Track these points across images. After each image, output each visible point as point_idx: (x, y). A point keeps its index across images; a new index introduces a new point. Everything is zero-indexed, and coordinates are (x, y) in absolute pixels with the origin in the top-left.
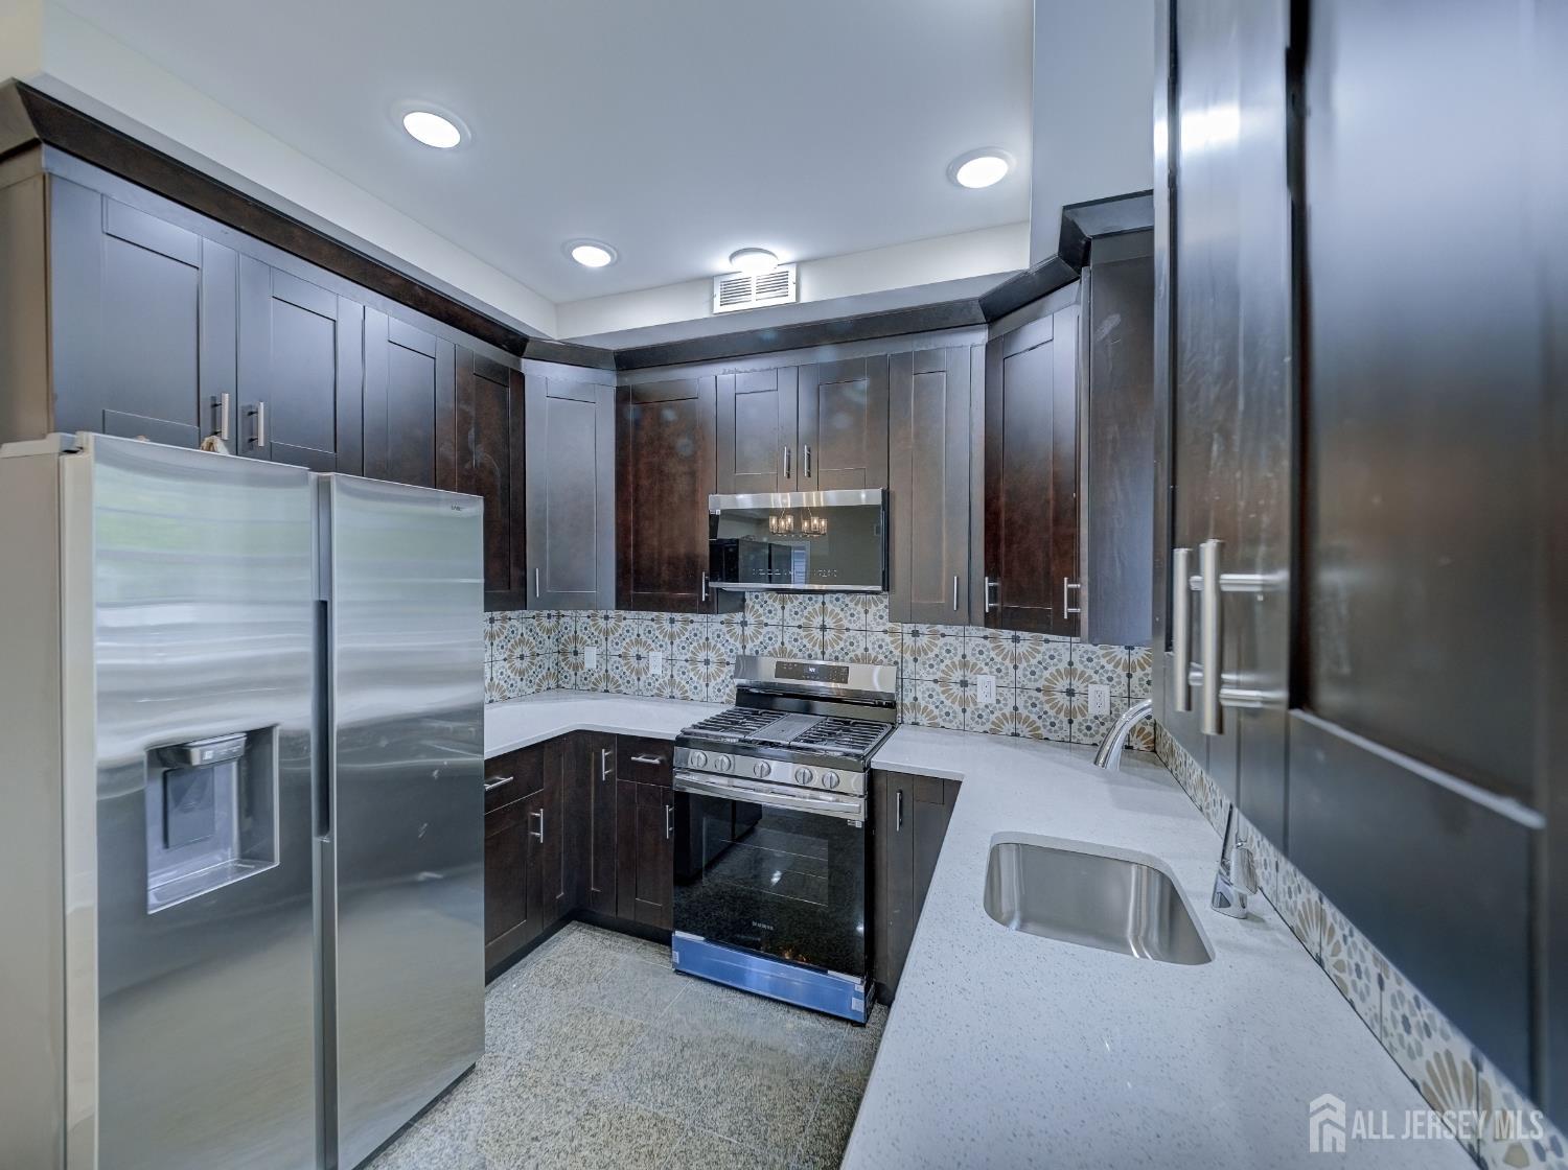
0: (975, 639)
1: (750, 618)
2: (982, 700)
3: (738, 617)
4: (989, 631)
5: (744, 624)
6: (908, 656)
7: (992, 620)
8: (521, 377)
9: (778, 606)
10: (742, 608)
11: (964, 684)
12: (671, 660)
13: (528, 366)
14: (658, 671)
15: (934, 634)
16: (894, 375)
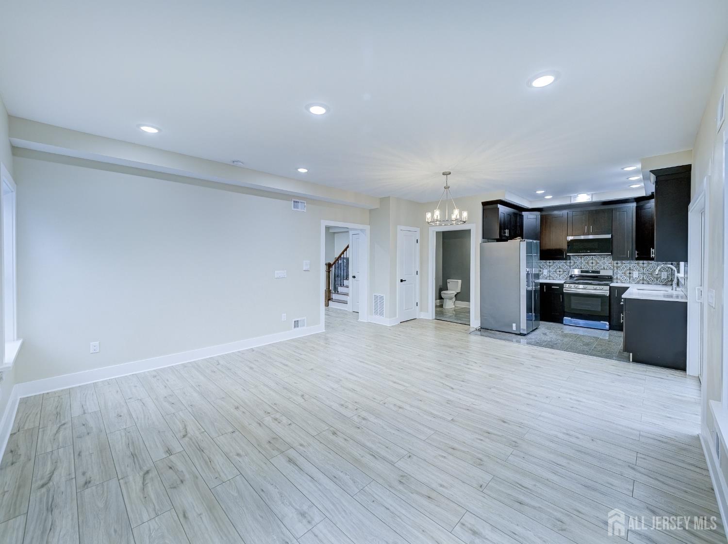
0: (633, 264)
1: (572, 262)
2: (634, 276)
3: (569, 261)
4: (637, 262)
5: (570, 263)
6: (615, 268)
7: (637, 259)
8: (523, 216)
9: (580, 259)
10: (570, 259)
11: (630, 273)
12: (549, 271)
13: (524, 213)
14: (546, 274)
15: (622, 263)
16: (613, 212)
